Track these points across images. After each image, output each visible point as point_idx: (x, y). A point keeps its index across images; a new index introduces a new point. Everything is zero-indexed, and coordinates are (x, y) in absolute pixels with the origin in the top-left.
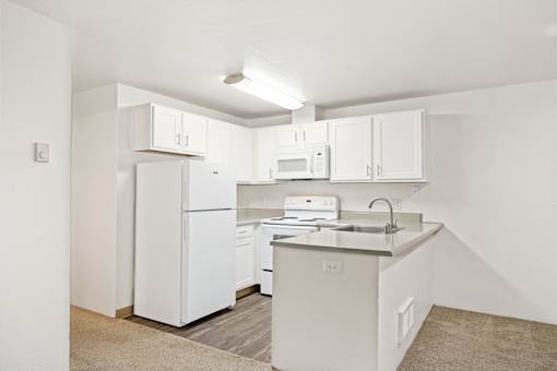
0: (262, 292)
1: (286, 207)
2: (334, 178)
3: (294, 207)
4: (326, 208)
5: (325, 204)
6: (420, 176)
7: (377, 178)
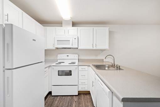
0: (52, 95)
1: (58, 58)
2: (79, 48)
3: (62, 58)
4: (74, 58)
5: (74, 57)
6: (108, 48)
7: (95, 48)
